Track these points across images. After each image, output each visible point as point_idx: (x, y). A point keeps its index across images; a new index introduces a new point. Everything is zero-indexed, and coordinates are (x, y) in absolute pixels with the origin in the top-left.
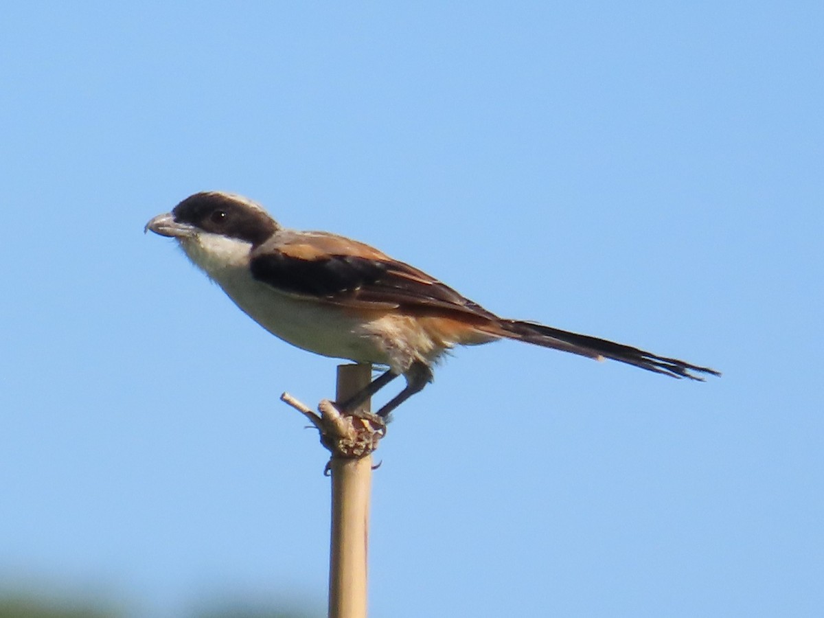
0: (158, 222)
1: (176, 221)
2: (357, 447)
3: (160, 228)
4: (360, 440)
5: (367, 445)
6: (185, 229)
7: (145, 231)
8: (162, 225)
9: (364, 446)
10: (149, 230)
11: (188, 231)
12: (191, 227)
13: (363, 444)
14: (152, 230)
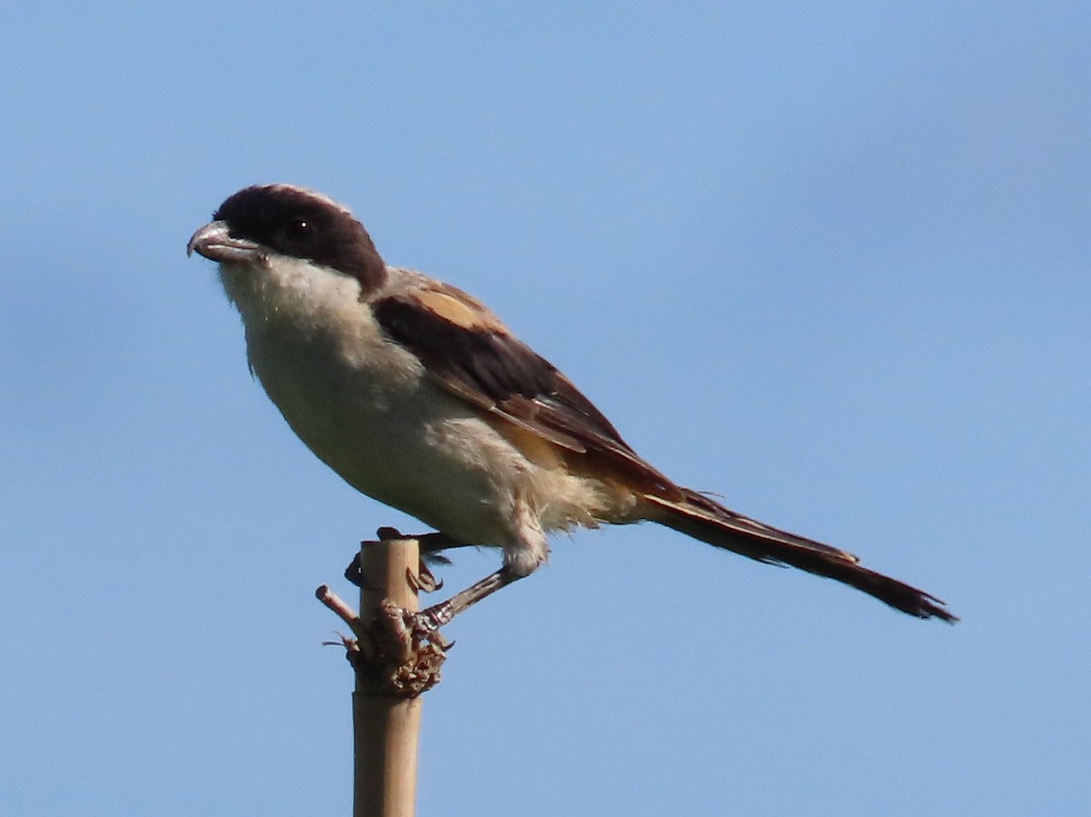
0: (206, 236)
1: (232, 235)
2: (419, 678)
3: (210, 247)
4: (424, 667)
5: (432, 676)
6: (242, 248)
7: (189, 254)
8: (212, 241)
9: (428, 677)
10: (194, 251)
11: (249, 252)
12: (256, 246)
13: (426, 674)
14: (197, 249)
